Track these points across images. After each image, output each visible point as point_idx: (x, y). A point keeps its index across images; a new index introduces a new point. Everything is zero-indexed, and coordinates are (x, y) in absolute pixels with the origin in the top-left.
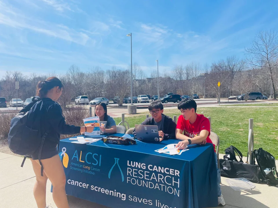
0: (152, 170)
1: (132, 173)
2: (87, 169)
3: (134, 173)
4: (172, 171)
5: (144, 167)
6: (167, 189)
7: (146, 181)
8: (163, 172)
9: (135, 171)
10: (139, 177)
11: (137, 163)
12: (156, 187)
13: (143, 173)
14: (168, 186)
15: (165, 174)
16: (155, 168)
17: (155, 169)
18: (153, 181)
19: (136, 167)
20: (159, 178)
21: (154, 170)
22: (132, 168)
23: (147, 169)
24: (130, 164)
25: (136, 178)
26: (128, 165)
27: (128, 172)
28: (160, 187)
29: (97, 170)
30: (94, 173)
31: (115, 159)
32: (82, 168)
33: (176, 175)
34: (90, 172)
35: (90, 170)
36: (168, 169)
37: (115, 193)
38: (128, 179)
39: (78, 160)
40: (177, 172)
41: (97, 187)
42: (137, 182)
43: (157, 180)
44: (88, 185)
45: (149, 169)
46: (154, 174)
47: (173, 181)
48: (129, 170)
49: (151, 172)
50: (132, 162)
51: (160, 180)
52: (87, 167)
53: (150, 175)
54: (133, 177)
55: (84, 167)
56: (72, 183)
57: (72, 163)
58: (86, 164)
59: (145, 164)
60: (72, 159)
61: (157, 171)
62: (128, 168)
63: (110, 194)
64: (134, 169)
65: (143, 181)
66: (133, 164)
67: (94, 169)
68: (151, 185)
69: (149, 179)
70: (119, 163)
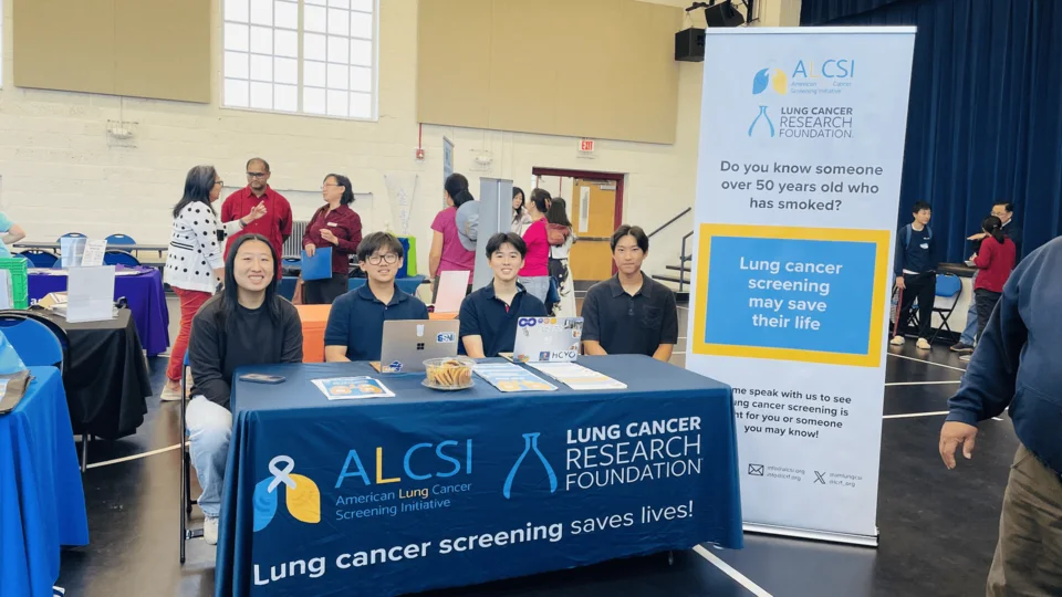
0: (635, 435)
1: (581, 461)
2: (418, 498)
3: (586, 457)
4: (684, 422)
5: (615, 435)
6: (671, 470)
7: (618, 468)
8: (662, 431)
9: (590, 452)
10: (601, 464)
11: (596, 430)
12: (644, 475)
13: (613, 451)
14: (672, 460)
15: (666, 436)
16: (645, 428)
17: (645, 431)
18: (640, 462)
19: (594, 439)
20: (653, 450)
21: (640, 434)
22: (581, 446)
23: (624, 437)
24: (575, 436)
25: (593, 471)
26: (570, 441)
27: (569, 460)
28: (654, 470)
29: (458, 488)
30: (446, 503)
31: (526, 436)
32: (397, 502)
33: (692, 428)
34: (428, 505)
35: (431, 497)
36: (676, 420)
37: (529, 530)
38: (571, 479)
39: (367, 482)
40: (695, 421)
41: (464, 539)
42: (595, 479)
43: (649, 456)
44: (429, 544)
45: (629, 434)
46: (640, 443)
47: (686, 445)
48: (574, 455)
49: (634, 441)
50: (580, 431)
51: (656, 453)
52: (413, 493)
53: (630, 449)
54: (583, 470)
55: (404, 494)
56: (360, 562)
57: (340, 500)
58: (408, 484)
59: (618, 426)
60: (338, 485)
61: (649, 433)
62: (569, 451)
63: (513, 541)
64: (586, 449)
65: (613, 471)
66: (584, 436)
67: (445, 490)
68: (633, 473)
69: (628, 461)
70: (538, 447)
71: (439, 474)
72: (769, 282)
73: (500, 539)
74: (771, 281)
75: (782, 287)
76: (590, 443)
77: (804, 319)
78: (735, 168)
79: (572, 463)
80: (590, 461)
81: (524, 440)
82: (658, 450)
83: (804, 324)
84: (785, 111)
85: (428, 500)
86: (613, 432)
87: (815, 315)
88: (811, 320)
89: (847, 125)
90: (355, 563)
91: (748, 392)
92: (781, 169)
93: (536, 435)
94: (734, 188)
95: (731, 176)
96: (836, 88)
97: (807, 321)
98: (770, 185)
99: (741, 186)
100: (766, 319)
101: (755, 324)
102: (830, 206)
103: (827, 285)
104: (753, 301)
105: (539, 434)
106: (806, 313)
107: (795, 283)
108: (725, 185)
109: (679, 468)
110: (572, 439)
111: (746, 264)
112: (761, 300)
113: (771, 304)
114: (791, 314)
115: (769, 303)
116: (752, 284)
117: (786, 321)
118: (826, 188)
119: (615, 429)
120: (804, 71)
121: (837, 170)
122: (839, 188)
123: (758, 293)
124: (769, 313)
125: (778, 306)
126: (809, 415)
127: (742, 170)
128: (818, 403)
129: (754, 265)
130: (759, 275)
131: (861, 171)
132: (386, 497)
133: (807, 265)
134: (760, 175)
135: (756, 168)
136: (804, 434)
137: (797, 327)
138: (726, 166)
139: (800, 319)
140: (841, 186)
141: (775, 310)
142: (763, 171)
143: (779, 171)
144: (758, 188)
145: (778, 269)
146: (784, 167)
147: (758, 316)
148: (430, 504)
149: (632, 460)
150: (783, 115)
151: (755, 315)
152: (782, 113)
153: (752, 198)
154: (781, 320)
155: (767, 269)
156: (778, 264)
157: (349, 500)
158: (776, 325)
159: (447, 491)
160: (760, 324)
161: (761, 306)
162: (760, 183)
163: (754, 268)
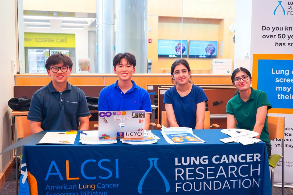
0: (218, 162)
1: (184, 175)
3: (187, 174)
4: (250, 156)
5: (205, 162)
6: (242, 184)
7: (208, 181)
8: (236, 161)
9: (189, 171)
10: (197, 178)
11: (193, 158)
12: (224, 186)
13: (204, 171)
14: (242, 179)
15: (238, 164)
16: (224, 159)
17: (224, 161)
18: (222, 179)
19: (192, 163)
20: (230, 172)
21: (221, 162)
22: (184, 167)
23: (211, 163)
24: (180, 161)
25: (192, 182)
26: (177, 164)
27: (176, 175)
28: (231, 184)
31: (150, 160)
32: (78, 191)
33: (255, 160)
35: (96, 189)
36: (245, 155)
38: (178, 185)
39: (62, 179)
40: (257, 156)
42: (193, 186)
43: (227, 175)
45: (214, 162)
46: (221, 167)
47: (251, 170)
48: (179, 172)
49: (218, 166)
50: (183, 159)
51: (232, 174)
52: (87, 187)
53: (216, 170)
54: (186, 181)
55: (81, 187)
58: (83, 181)
59: (207, 157)
60: (46, 179)
61: (227, 162)
62: (176, 169)
64: (187, 169)
65: (204, 182)
66: (186, 162)
67: (104, 186)
68: (217, 185)
69: (214, 178)
70: (158, 166)
71: (100, 177)
72: (284, 79)
74: (286, 79)
75: (290, 81)
76: (190, 166)
78: (268, 29)
79: (179, 177)
80: (189, 176)
81: (149, 162)
82: (233, 172)
84: (290, 3)
85: (95, 191)
92: (288, 29)
93: (156, 159)
94: (268, 38)
95: (266, 33)
98: (284, 36)
99: (271, 37)
100: (284, 96)
101: (279, 98)
104: (278, 88)
105: (158, 159)
108: (264, 37)
109: (247, 183)
110: (178, 163)
111: (274, 71)
112: (281, 87)
115: (285, 89)
116: (277, 80)
119: (205, 159)
123: (279, 84)
124: (285, 93)
125: (289, 90)
127: (271, 30)
129: (278, 72)
130: (280, 76)
132: (72, 187)
134: (279, 32)
135: (277, 29)
138: (264, 28)
141: (288, 92)
142: (280, 30)
143: (288, 30)
144: (278, 38)
145: (288, 73)
146: (290, 28)
147: (280, 95)
148: (96, 193)
149: (217, 177)
150: (289, 5)
151: (279, 94)
152: (288, 4)
153: (276, 42)
154: (290, 96)
155: (284, 73)
156: (288, 71)
157: (52, 187)
158: (288, 99)
159: (105, 187)
160: (281, 98)
161: (281, 90)
162: (279, 35)
163: (278, 73)
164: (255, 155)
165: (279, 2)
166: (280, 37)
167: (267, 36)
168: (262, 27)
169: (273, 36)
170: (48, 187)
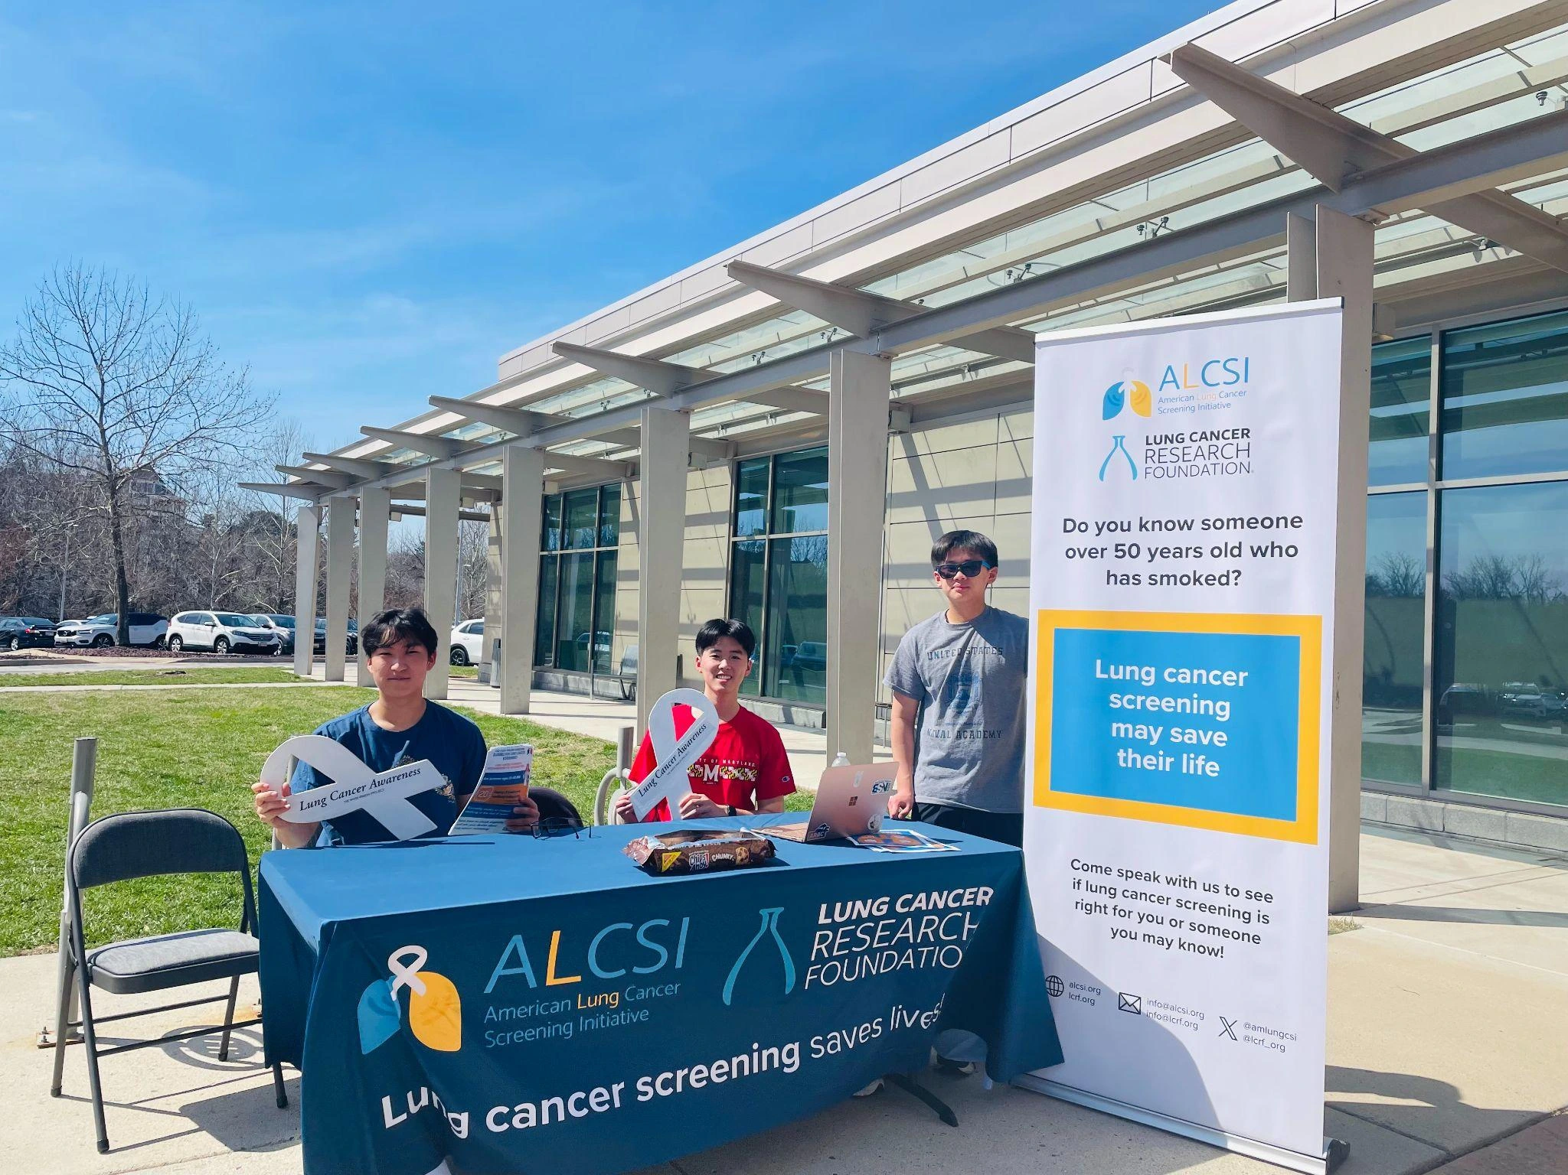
0: (906, 910)
1: (830, 948)
2: (604, 1008)
3: (838, 941)
4: (970, 893)
5: (882, 910)
6: (939, 956)
7: (873, 954)
8: (941, 905)
9: (844, 935)
10: (854, 949)
11: (859, 904)
12: (902, 962)
13: (871, 932)
14: (944, 944)
15: (944, 912)
16: (921, 902)
17: (919, 905)
18: (902, 946)
19: (854, 916)
20: (922, 930)
21: (912, 909)
22: (834, 927)
23: (890, 914)
24: (830, 914)
25: (841, 959)
26: (822, 920)
27: (816, 947)
28: (917, 956)
29: (662, 991)
30: (643, 1015)
31: (764, 912)
32: (573, 1015)
33: (979, 903)
34: (619, 1020)
35: (623, 1005)
36: (962, 890)
37: (756, 1055)
38: (813, 973)
39: (533, 984)
41: (670, 1075)
42: (842, 970)
43: (915, 937)
44: (622, 1085)
45: (899, 909)
46: (909, 920)
47: (967, 926)
48: (824, 938)
49: (900, 918)
50: (838, 906)
51: (925, 934)
52: (598, 1001)
53: (893, 929)
54: (832, 958)
55: (584, 1002)
56: (524, 1120)
57: (491, 1013)
58: (592, 986)
59: (888, 899)
60: (487, 989)
61: (924, 908)
62: (818, 933)
63: (735, 1075)
64: (841, 930)
65: (866, 957)
66: (842, 913)
67: (643, 994)
68: (890, 961)
69: (887, 944)
70: (778, 927)
71: (636, 970)
72: (1140, 699)
73: (717, 1072)
74: (1144, 698)
75: (1160, 707)
76: (849, 922)
77: (1196, 759)
78: (1083, 527)
79: (819, 951)
80: (841, 947)
81: (761, 917)
82: (929, 931)
83: (1196, 766)
84: (1151, 440)
85: (617, 1011)
86: (878, 907)
87: (1211, 752)
88: (1206, 761)
89: (1243, 455)
90: (516, 1123)
91: (1115, 873)
92: (1149, 526)
93: (778, 911)
94: (1082, 556)
95: (1078, 540)
96: (1225, 401)
97: (1200, 762)
98: (1134, 551)
99: (1092, 553)
100: (1138, 757)
101: (1122, 764)
102: (1224, 580)
103: (1227, 705)
105: (782, 909)
106: (1198, 749)
107: (1180, 701)
108: (1071, 553)
110: (826, 917)
111: (1105, 670)
112: (1130, 726)
113: (1145, 732)
114: (1177, 751)
115: (1142, 732)
116: (1115, 700)
117: (1169, 760)
118: (1217, 552)
119: (883, 903)
120: (1175, 381)
121: (1232, 523)
122: (1235, 552)
123: (1123, 715)
124: (1142, 747)
125: (1156, 737)
126: (1207, 918)
127: (1093, 529)
128: (1221, 900)
129: (1116, 673)
130: (1123, 687)
131: (1268, 523)
132: (558, 1007)
133: (1196, 672)
134: (1119, 537)
135: (1112, 527)
136: (1202, 949)
137: (1185, 771)
138: (1070, 526)
139: (1189, 759)
140: (1240, 548)
141: (1152, 743)
142: (1122, 530)
143: (1147, 530)
144: (1116, 556)
145: (1152, 678)
146: (1154, 523)
147: (1126, 751)
148: (620, 1018)
149: (893, 943)
150: (1149, 447)
151: (1122, 750)
152: (1147, 444)
153: (1109, 572)
154: (1161, 759)
155: (1137, 678)
156: (1153, 670)
157: (504, 1013)
158: (1153, 768)
159: (645, 996)
160: (1130, 765)
161: (1130, 736)
162: (1119, 548)
163: (1117, 677)
164: (982, 889)
165: (1115, 438)
166: (1120, 554)
167: (1078, 549)
168: (1066, 520)
169: (1097, 553)
170: (491, 1014)
